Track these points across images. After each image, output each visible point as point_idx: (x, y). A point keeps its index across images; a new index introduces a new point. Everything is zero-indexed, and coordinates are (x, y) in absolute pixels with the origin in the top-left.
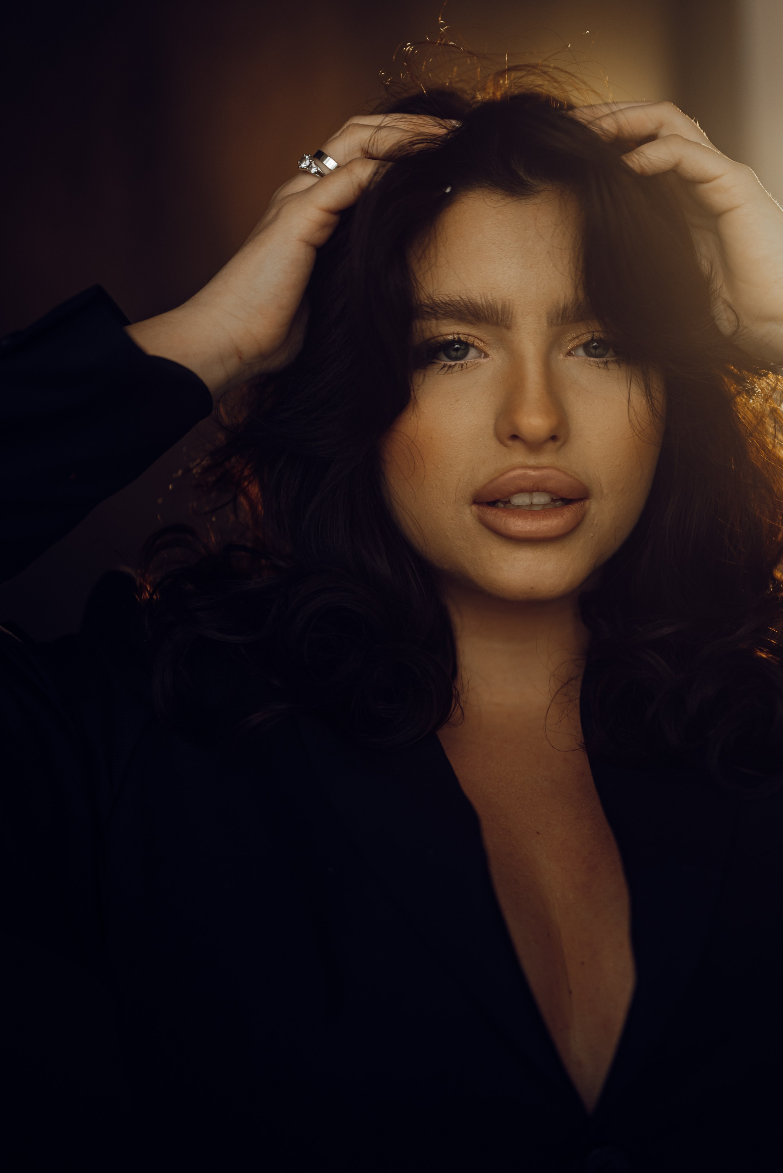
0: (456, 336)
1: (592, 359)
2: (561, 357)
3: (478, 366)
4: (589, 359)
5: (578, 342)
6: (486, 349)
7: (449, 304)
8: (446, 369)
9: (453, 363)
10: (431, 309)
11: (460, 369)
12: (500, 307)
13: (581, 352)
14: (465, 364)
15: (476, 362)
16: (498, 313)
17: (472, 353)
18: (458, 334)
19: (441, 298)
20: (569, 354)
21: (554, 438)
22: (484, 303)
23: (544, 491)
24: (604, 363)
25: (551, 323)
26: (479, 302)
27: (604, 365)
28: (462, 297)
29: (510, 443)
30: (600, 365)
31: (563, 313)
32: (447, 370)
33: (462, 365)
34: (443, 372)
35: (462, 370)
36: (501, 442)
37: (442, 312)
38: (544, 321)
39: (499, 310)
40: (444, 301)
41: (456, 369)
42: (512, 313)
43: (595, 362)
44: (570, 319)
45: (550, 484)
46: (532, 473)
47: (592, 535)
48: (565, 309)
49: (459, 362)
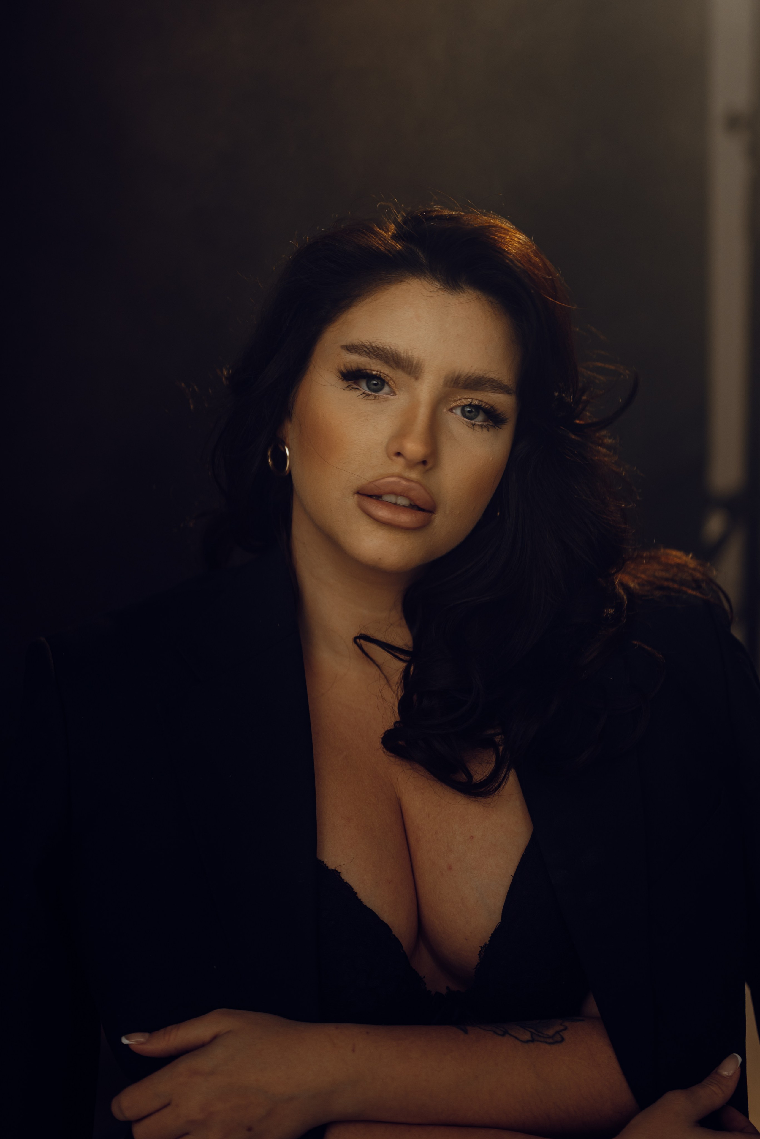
0: (379, 374)
1: (465, 419)
2: (445, 410)
3: (386, 400)
4: (463, 418)
5: (460, 403)
6: (395, 390)
7: (381, 350)
8: (364, 395)
9: (370, 393)
10: (368, 349)
11: (373, 398)
12: (415, 362)
13: (458, 411)
14: (378, 396)
15: (386, 397)
16: (412, 366)
17: (386, 389)
18: (380, 372)
19: (377, 345)
20: (451, 410)
21: (424, 462)
22: (405, 356)
23: (407, 497)
24: (472, 425)
25: (445, 384)
26: (402, 354)
27: (472, 426)
28: (392, 348)
29: (395, 458)
30: (469, 425)
31: (456, 380)
32: (365, 397)
33: (376, 396)
34: (361, 397)
35: (374, 400)
36: (389, 456)
37: (375, 353)
38: (442, 381)
39: (414, 364)
40: (378, 347)
41: (370, 398)
42: (422, 369)
43: (466, 422)
44: (460, 385)
45: (412, 494)
46: (404, 482)
47: (430, 539)
48: (458, 377)
49: (374, 394)
